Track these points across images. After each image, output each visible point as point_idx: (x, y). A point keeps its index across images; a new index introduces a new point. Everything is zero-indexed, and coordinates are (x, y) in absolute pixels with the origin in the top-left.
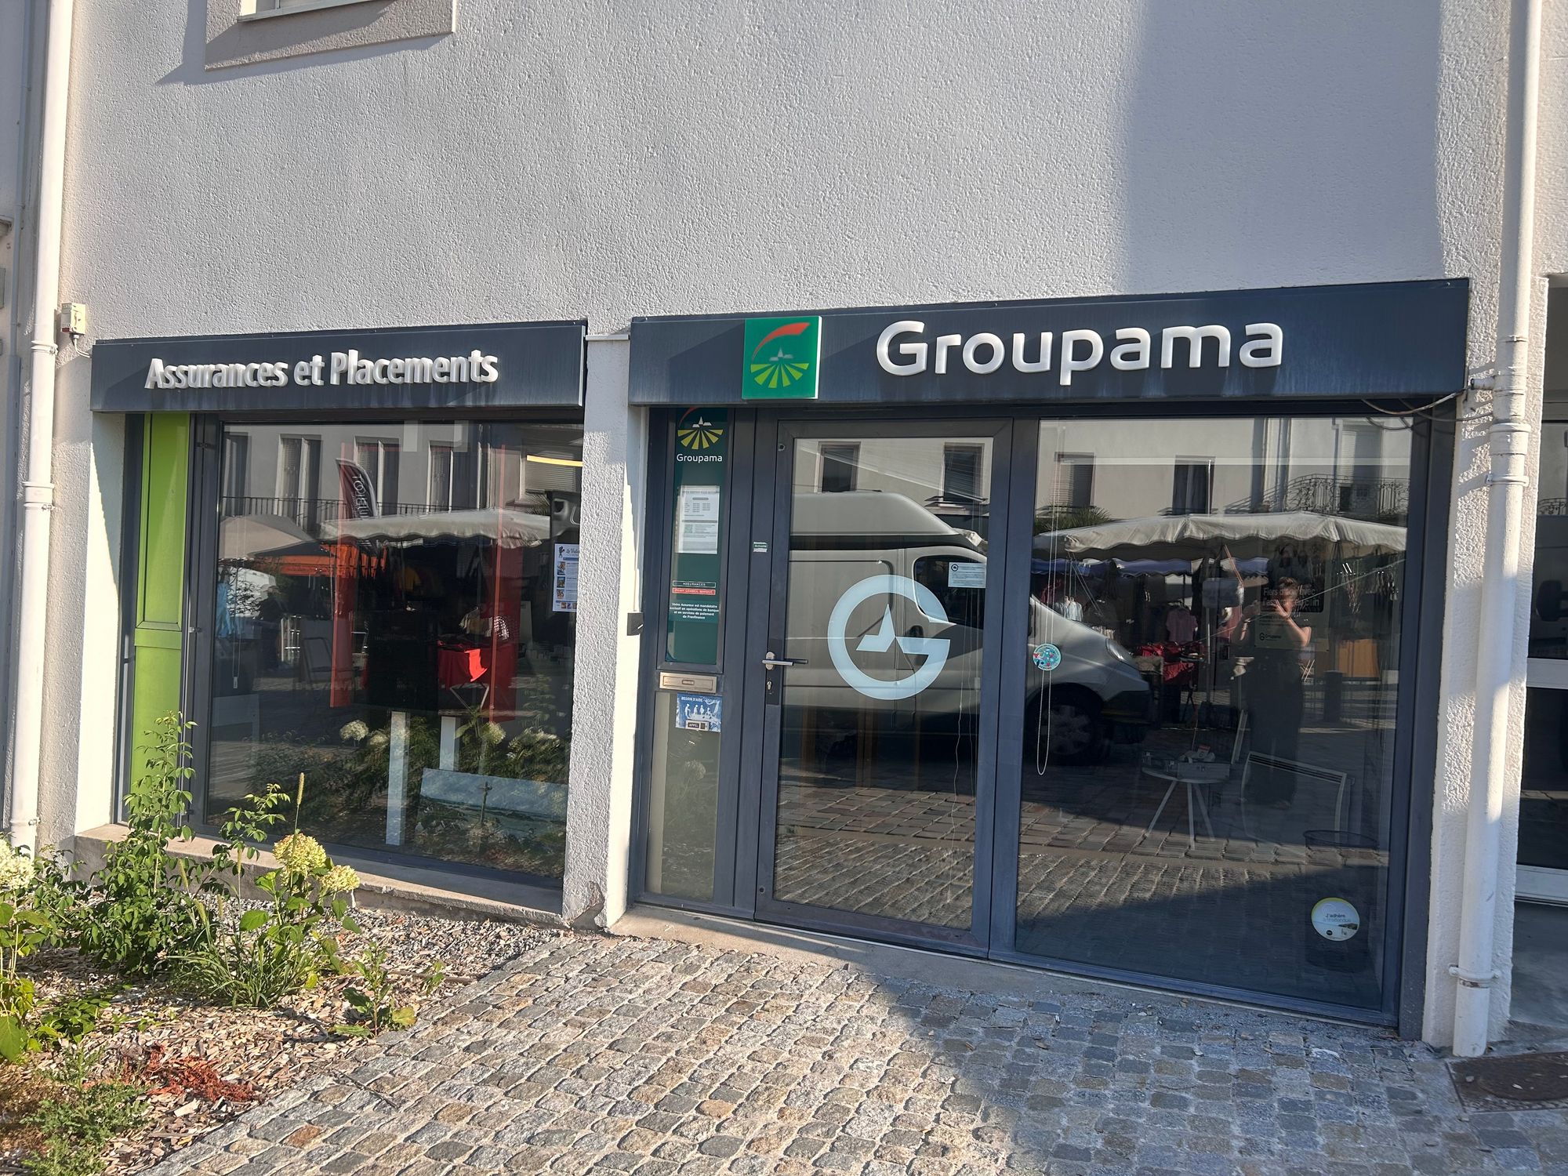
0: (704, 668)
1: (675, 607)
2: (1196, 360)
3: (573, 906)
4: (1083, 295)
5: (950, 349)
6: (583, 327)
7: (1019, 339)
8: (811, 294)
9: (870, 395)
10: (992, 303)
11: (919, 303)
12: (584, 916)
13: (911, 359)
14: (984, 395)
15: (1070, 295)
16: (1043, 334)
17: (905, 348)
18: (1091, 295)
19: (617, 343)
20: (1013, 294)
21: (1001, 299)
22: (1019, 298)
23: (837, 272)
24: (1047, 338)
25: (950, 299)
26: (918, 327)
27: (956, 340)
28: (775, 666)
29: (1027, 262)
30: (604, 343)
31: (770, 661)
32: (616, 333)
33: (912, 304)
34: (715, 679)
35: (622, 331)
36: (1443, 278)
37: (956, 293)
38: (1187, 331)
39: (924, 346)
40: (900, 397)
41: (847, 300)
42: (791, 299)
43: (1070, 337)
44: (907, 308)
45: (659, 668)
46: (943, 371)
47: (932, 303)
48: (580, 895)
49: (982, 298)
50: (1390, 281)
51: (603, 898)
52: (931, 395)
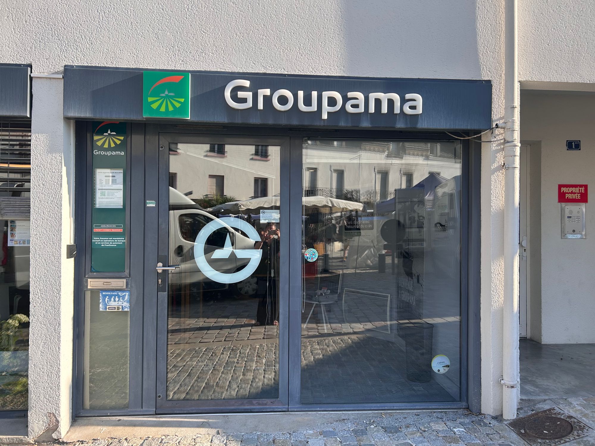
0: (117, 274)
1: (96, 240)
2: (385, 109)
3: (36, 429)
4: (330, 75)
5: (265, 97)
6: (29, 69)
7: (301, 94)
8: (182, 61)
9: (221, 119)
10: (285, 75)
11: (245, 71)
12: (44, 434)
13: (244, 100)
14: (283, 122)
15: (324, 74)
16: (313, 92)
17: (241, 94)
18: (333, 75)
19: (54, 80)
20: (295, 71)
21: (289, 73)
22: (298, 74)
23: (198, 51)
24: (315, 94)
25: (262, 71)
26: (247, 83)
27: (267, 92)
28: (163, 270)
29: (301, 55)
30: (45, 79)
31: (160, 268)
32: (53, 74)
33: (241, 71)
34: (125, 280)
35: (57, 73)
36: (481, 79)
37: (265, 68)
38: (380, 95)
39: (251, 94)
40: (238, 120)
41: (205, 66)
42: (170, 63)
43: (326, 94)
44: (239, 73)
45: (87, 276)
46: (262, 108)
47: (252, 72)
48: (41, 422)
49: (279, 72)
50: (461, 79)
51: (58, 421)
52: (255, 120)
